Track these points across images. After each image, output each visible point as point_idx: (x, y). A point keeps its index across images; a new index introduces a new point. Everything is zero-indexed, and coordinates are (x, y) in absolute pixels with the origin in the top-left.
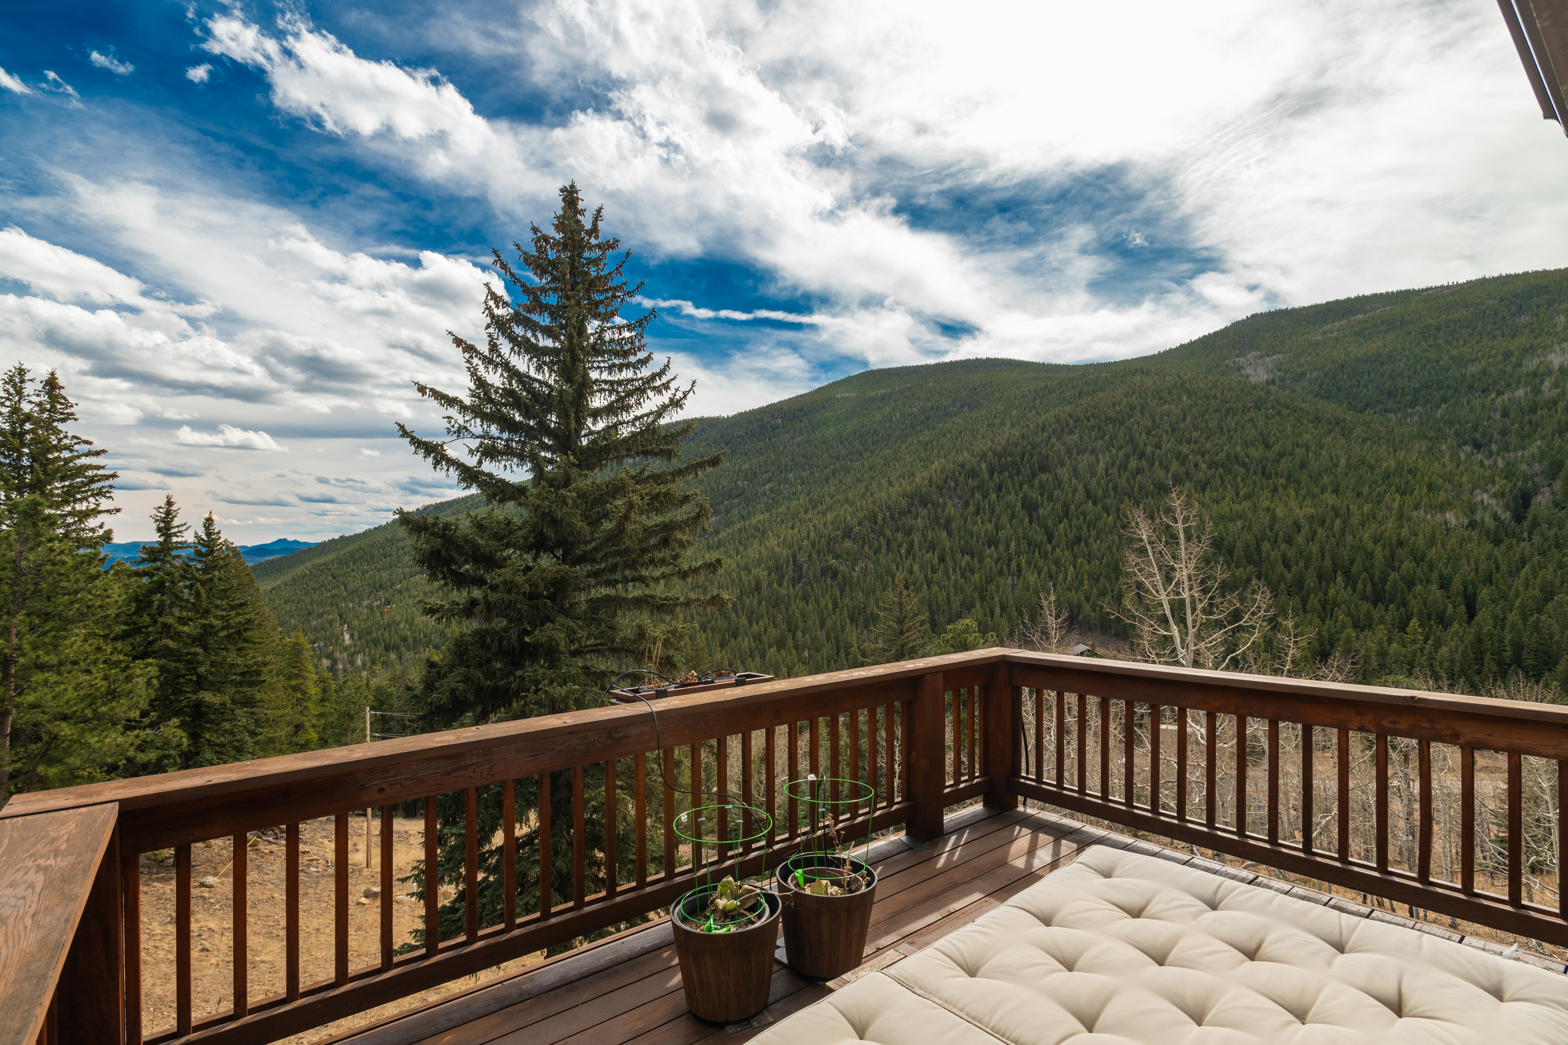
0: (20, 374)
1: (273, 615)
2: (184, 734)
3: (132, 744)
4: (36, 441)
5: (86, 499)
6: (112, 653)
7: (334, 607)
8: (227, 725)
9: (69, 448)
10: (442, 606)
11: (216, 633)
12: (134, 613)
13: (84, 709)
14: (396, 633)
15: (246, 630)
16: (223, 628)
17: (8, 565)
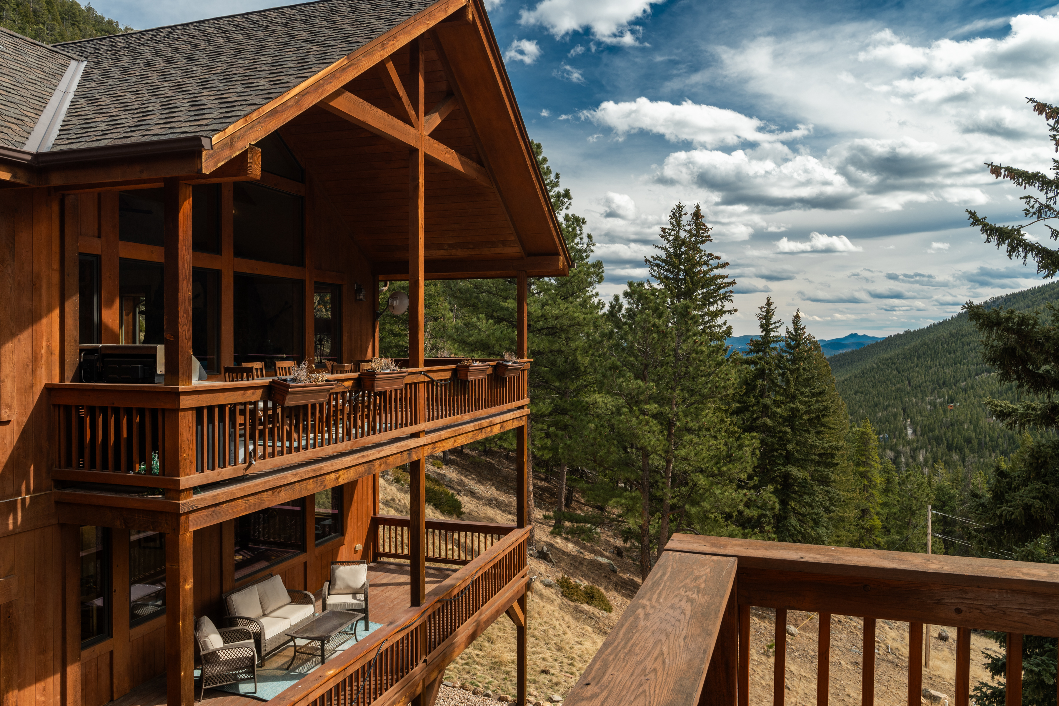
0: (679, 210)
1: (845, 405)
2: (776, 500)
3: (741, 501)
4: (688, 260)
5: (715, 302)
6: (730, 425)
7: (899, 401)
8: (807, 498)
9: (706, 263)
10: (1015, 411)
11: (801, 417)
12: (745, 394)
13: (712, 466)
14: (959, 432)
15: (823, 416)
16: (807, 412)
17: (671, 353)
